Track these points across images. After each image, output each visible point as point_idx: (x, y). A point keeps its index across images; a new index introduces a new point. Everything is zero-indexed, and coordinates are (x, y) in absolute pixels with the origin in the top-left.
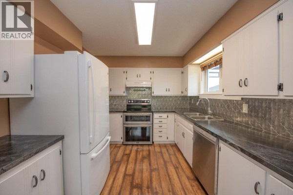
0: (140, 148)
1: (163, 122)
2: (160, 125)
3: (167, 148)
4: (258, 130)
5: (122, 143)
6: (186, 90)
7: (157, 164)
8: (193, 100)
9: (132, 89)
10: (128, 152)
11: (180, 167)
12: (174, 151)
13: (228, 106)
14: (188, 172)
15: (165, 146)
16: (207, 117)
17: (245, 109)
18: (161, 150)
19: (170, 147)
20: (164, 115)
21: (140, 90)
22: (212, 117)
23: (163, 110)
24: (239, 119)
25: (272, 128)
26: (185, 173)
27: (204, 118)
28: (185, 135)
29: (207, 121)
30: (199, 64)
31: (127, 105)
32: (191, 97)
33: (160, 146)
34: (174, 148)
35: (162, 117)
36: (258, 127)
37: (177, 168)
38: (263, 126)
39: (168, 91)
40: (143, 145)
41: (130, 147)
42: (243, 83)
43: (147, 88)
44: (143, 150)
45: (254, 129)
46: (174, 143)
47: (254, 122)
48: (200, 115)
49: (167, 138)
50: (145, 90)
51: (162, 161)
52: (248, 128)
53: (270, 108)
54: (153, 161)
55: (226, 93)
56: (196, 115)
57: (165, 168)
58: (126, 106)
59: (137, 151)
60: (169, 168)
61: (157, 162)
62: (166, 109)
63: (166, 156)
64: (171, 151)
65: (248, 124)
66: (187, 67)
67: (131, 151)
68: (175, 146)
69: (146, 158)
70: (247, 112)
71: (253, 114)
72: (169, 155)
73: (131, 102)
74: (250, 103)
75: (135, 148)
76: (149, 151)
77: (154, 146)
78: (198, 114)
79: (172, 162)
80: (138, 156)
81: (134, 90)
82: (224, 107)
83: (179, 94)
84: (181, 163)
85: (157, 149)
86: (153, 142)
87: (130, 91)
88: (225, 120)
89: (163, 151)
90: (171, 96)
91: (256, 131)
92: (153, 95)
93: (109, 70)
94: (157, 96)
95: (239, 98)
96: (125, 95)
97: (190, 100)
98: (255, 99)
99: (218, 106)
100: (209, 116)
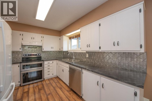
0: (35, 85)
1: (50, 66)
2: (48, 68)
3: (53, 79)
4: (92, 63)
5: (19, 85)
6: (62, 48)
7: (50, 90)
8: (65, 53)
9: (26, 47)
10: (26, 90)
11: (62, 87)
12: (57, 80)
13: (81, 55)
14: (67, 88)
15: (52, 79)
16: (73, 60)
17: (87, 56)
18: (50, 82)
19: (55, 79)
20: (51, 62)
21: (33, 48)
22: (75, 60)
23: (49, 59)
24: (85, 60)
25: (96, 62)
26: (65, 89)
27: (72, 61)
28: (64, 71)
29: (73, 62)
30: (68, 36)
31: (23, 58)
32: (64, 52)
33: (49, 80)
34: (57, 79)
35: (50, 63)
36: (92, 62)
37: (61, 88)
38: (93, 61)
39: (52, 48)
40: (37, 82)
41: (27, 86)
42: (88, 46)
43: (38, 46)
44: (38, 85)
45: (90, 63)
46: (56, 76)
47: (90, 60)
48: (69, 60)
49: (53, 74)
50: (36, 48)
51: (52, 88)
52: (88, 63)
53: (95, 55)
54: (46, 90)
55: (82, 49)
56: (68, 60)
57: (55, 91)
58: (21, 58)
59: (34, 87)
60: (57, 90)
61: (49, 89)
62: (51, 58)
63: (54, 84)
64: (56, 80)
65: (88, 61)
66: (63, 37)
67: (29, 88)
68: (57, 77)
69: (41, 89)
70: (88, 57)
71: (90, 57)
72: (55, 83)
73: (26, 56)
74: (89, 53)
75: (31, 86)
76: (42, 84)
77: (45, 81)
78: (68, 59)
79: (58, 86)
80: (35, 90)
81: (28, 48)
82: (80, 55)
83: (58, 50)
84: (62, 85)
85: (48, 82)
86: (44, 79)
87: (25, 48)
88: (80, 61)
89: (51, 82)
90: (54, 51)
91: (91, 64)
92: (43, 50)
93: (12, 32)
94: (45, 51)
95: (85, 52)
96: (21, 50)
97: (64, 53)
98: (91, 52)
99: (77, 55)
100: (74, 60)
